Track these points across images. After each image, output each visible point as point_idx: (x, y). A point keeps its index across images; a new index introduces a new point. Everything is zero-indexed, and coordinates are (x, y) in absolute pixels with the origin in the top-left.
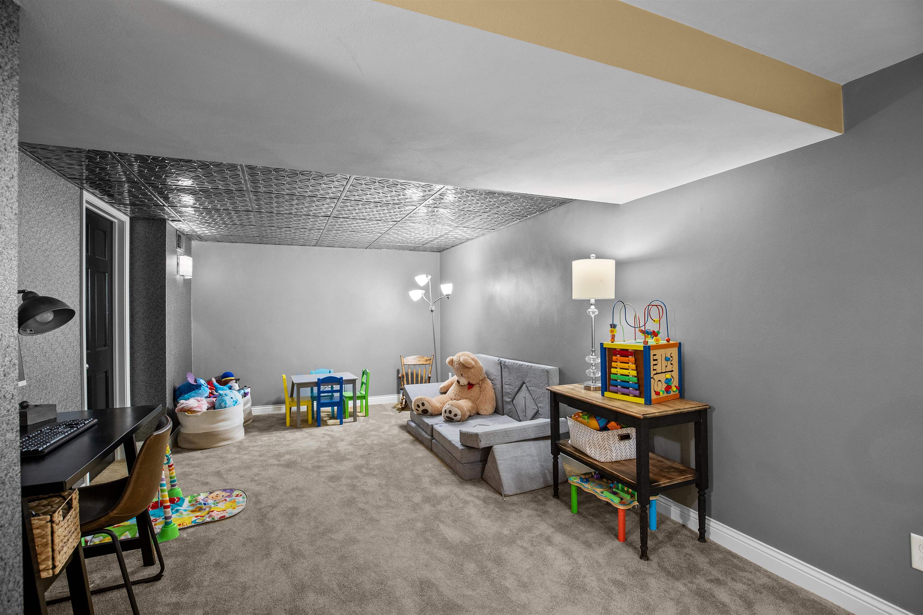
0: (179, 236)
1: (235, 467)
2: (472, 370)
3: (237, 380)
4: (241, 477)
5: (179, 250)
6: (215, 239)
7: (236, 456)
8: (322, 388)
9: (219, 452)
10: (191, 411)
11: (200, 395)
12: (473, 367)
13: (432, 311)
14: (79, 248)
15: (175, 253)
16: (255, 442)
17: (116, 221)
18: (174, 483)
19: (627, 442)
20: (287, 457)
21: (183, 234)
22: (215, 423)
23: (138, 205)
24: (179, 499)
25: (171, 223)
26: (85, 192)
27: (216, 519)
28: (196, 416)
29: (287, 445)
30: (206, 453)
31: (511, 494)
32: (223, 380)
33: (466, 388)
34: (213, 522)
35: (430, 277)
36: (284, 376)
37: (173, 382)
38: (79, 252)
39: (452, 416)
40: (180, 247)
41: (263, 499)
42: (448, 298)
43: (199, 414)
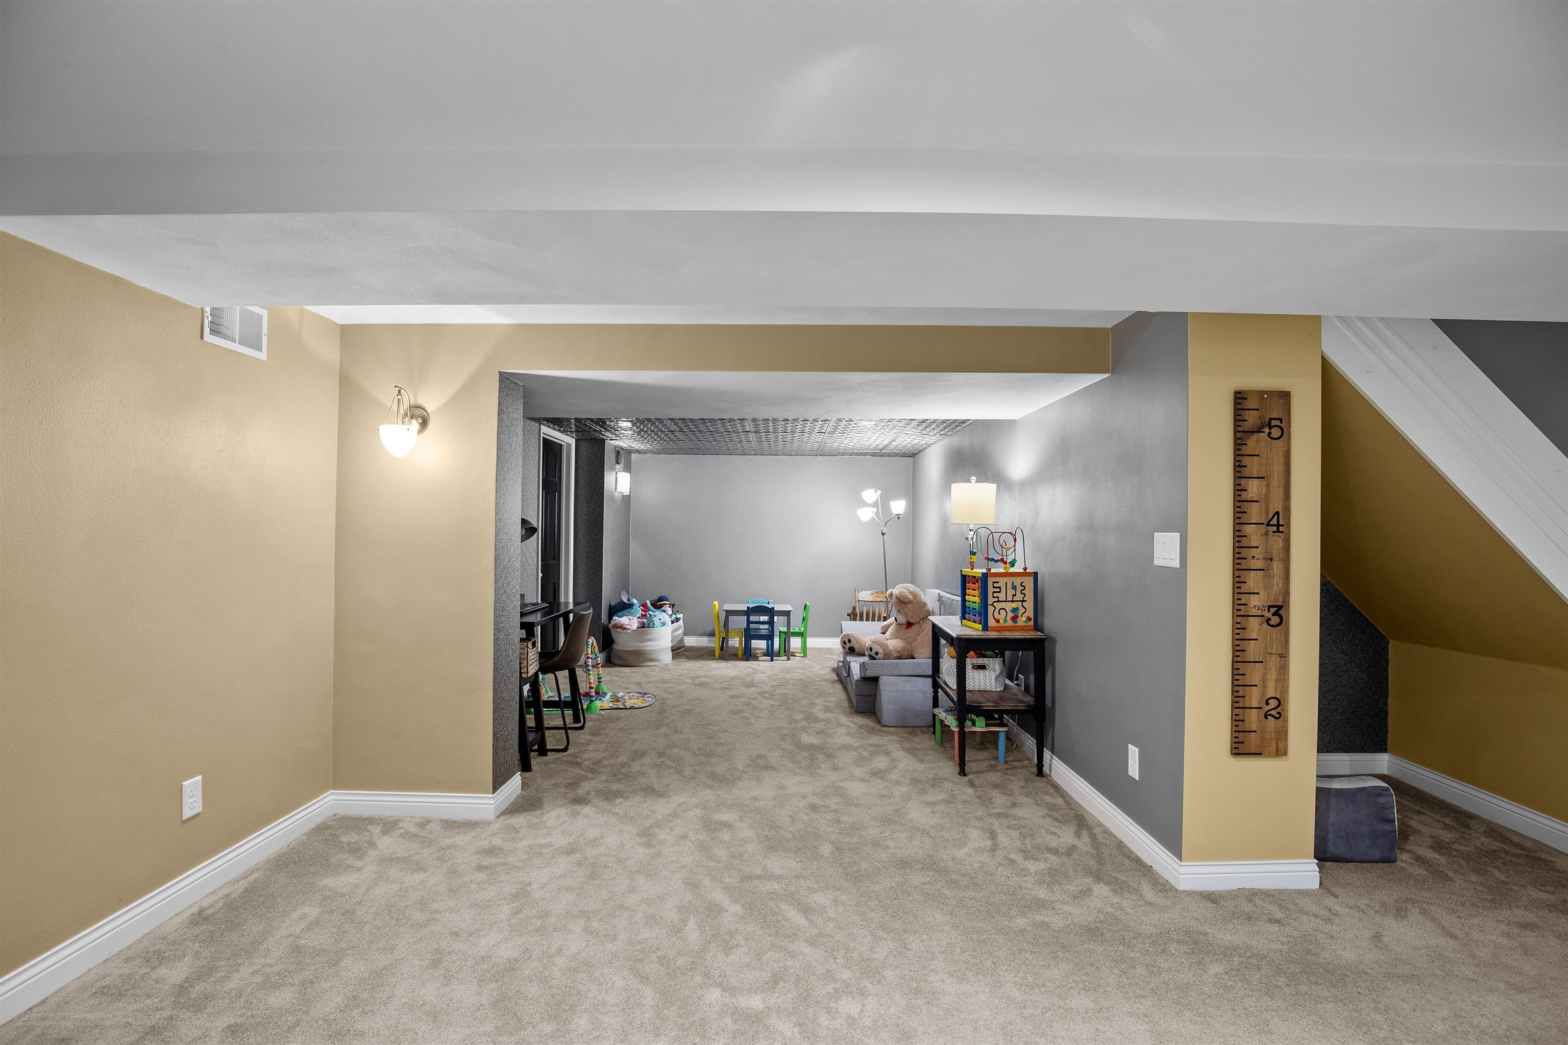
0: (618, 452)
1: (655, 681)
2: (909, 606)
3: (673, 606)
4: (657, 687)
5: (617, 466)
6: (652, 452)
7: (659, 674)
8: (752, 618)
9: (645, 670)
10: (622, 627)
11: (632, 614)
12: (911, 602)
13: (883, 534)
14: (537, 474)
15: (613, 469)
16: (679, 666)
17: (564, 444)
18: (600, 680)
19: (981, 671)
20: (703, 679)
21: (622, 449)
22: (643, 642)
23: (581, 431)
24: (603, 693)
25: (610, 442)
26: (542, 426)
27: (628, 707)
28: (627, 633)
29: (707, 671)
30: (633, 669)
31: (890, 725)
32: (658, 604)
33: (904, 627)
34: (626, 709)
35: (880, 491)
36: (716, 603)
37: (609, 600)
38: (537, 478)
39: (873, 654)
40: (619, 464)
41: (668, 702)
42: (899, 518)
43: (629, 631)
